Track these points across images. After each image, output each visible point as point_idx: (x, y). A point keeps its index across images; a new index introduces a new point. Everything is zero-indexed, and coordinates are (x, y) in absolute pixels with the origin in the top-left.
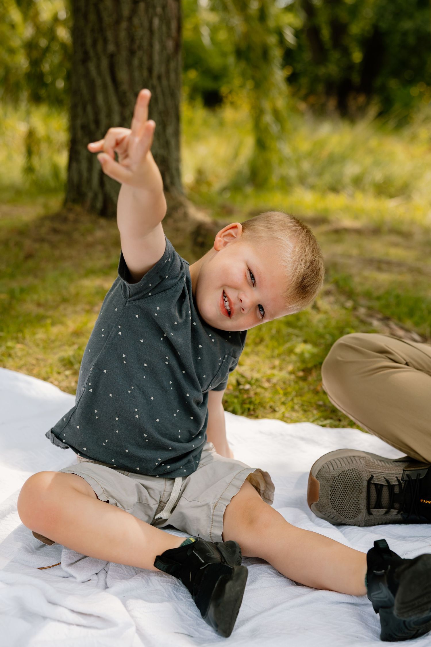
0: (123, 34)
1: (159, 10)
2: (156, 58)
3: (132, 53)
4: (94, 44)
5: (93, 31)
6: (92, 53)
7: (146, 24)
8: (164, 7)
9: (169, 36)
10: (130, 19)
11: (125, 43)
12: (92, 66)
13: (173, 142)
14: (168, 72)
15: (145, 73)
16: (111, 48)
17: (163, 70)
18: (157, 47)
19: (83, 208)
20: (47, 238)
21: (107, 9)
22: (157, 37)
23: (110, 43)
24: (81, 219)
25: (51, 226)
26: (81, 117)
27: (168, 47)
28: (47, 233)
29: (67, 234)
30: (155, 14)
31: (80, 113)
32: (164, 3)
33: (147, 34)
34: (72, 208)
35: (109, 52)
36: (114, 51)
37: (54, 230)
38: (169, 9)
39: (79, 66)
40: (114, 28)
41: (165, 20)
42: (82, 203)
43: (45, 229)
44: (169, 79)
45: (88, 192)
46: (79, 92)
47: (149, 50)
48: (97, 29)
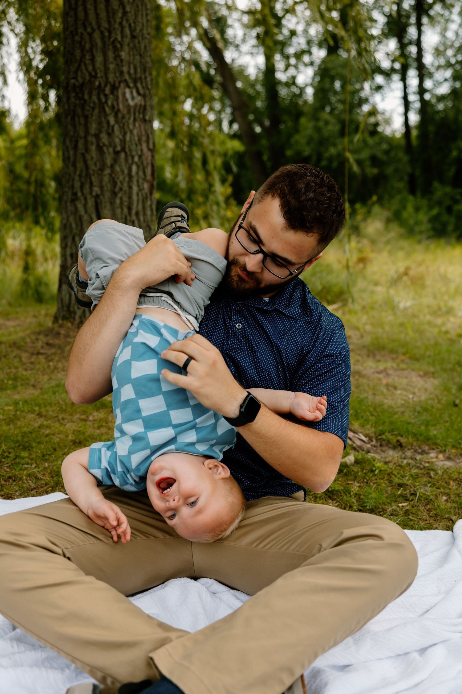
0: (106, 179)
1: (136, 159)
2: (135, 197)
3: (115, 194)
4: (82, 188)
5: (80, 176)
6: (79, 194)
7: (126, 172)
8: (140, 157)
9: (145, 179)
10: (112, 166)
11: (108, 186)
12: (80, 206)
14: (144, 208)
15: (126, 210)
16: (96, 190)
17: (140, 207)
18: (135, 189)
19: (72, 323)
20: (42, 351)
21: (92, 158)
22: (135, 180)
23: (95, 186)
24: (71, 333)
25: (45, 340)
26: (71, 248)
27: (143, 189)
28: (42, 347)
29: (60, 347)
30: (133, 162)
31: (69, 243)
32: (139, 153)
33: (127, 179)
34: (63, 324)
35: (94, 194)
36: (99, 193)
37: (48, 344)
38: (144, 158)
39: (68, 204)
40: (98, 174)
41: (141, 167)
42: (72, 320)
43: (40, 344)
44: (145, 214)
45: (77, 310)
46: (68, 225)
47: (128, 191)
48: (84, 174)
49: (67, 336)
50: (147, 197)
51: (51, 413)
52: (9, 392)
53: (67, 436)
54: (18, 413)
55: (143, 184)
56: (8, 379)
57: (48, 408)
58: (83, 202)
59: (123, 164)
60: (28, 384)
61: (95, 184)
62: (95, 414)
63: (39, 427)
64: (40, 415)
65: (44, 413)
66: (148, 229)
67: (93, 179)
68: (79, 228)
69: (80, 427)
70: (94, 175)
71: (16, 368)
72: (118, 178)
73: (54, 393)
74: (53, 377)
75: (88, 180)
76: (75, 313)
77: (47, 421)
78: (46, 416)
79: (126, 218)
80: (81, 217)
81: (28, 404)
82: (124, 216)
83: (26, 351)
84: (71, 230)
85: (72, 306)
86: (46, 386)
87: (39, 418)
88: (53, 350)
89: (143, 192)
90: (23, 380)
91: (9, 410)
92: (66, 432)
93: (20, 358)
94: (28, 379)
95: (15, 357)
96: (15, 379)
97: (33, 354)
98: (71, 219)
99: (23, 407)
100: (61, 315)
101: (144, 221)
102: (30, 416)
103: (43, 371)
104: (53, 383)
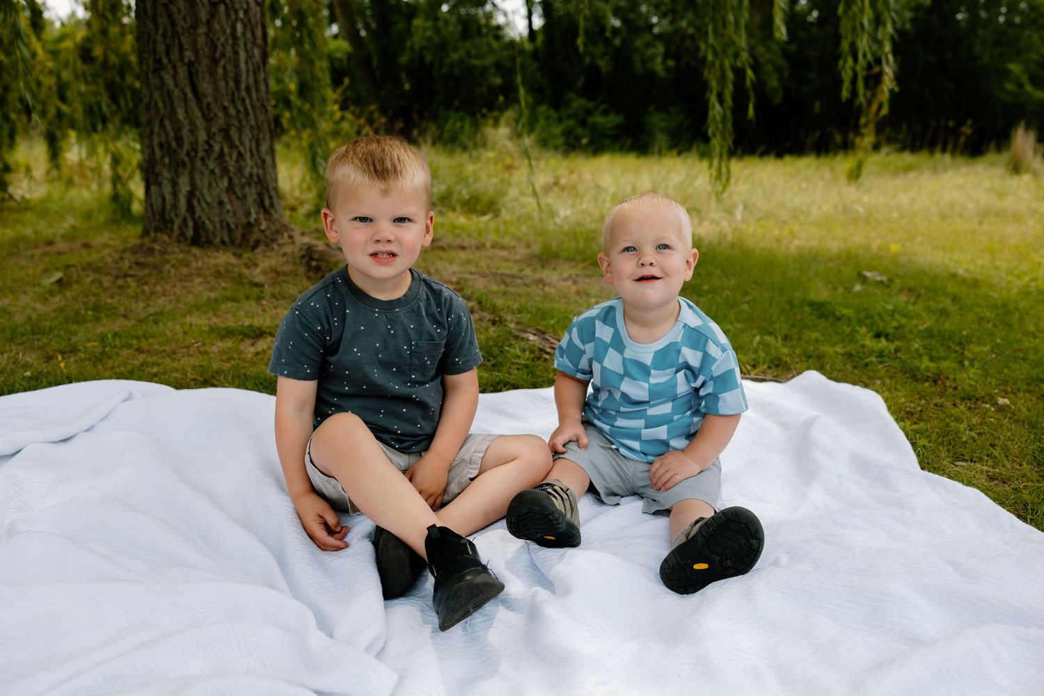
0: (201, 40)
1: (241, 14)
2: (243, 66)
3: (215, 61)
4: (168, 52)
5: (164, 36)
6: (165, 61)
7: (228, 31)
8: (246, 12)
10: (208, 23)
11: (204, 50)
12: (167, 77)
13: (268, 159)
14: (256, 82)
15: (232, 84)
16: (189, 55)
17: (251, 80)
18: (243, 55)
19: (170, 237)
20: (131, 273)
21: (179, 10)
22: (241, 42)
23: (187, 49)
24: (169, 249)
25: (133, 260)
26: (159, 135)
27: (253, 56)
28: (130, 268)
29: (155, 267)
30: (237, 19)
31: (156, 129)
32: (245, 6)
33: (230, 41)
34: (156, 237)
35: (186, 60)
36: (193, 59)
37: (137, 264)
38: (251, 14)
39: (150, 75)
40: (189, 33)
41: (248, 27)
42: (169, 232)
43: (127, 264)
44: (257, 90)
45: (175, 219)
46: (153, 103)
47: (232, 58)
48: (169, 34)
49: (164, 252)
50: (259, 68)
51: (156, 347)
52: (89, 325)
53: (186, 375)
54: (107, 349)
55: (252, 48)
56: (86, 310)
57: (151, 341)
58: (172, 72)
59: (224, 20)
60: (116, 315)
61: (186, 47)
62: (220, 344)
63: (142, 365)
64: (140, 350)
65: (146, 348)
66: (263, 109)
67: (183, 39)
68: (168, 107)
69: (202, 361)
70: (183, 34)
71: (95, 295)
72: (219, 39)
73: (156, 322)
74: (151, 303)
75: (176, 42)
76: (172, 222)
77: (151, 356)
78: (149, 351)
79: (233, 94)
80: (169, 93)
81: (121, 337)
82: (230, 92)
83: (107, 274)
84: (158, 111)
85: (167, 212)
86: (143, 315)
87: (139, 354)
88: (147, 271)
89: (253, 60)
90: (108, 310)
91: (94, 347)
92: (183, 370)
93: (100, 283)
94: (116, 308)
95: (92, 282)
96: (96, 308)
97: (117, 277)
98: (156, 95)
99: (114, 341)
100: (153, 226)
101: (258, 100)
102: (125, 352)
103: (136, 298)
104: (152, 310)
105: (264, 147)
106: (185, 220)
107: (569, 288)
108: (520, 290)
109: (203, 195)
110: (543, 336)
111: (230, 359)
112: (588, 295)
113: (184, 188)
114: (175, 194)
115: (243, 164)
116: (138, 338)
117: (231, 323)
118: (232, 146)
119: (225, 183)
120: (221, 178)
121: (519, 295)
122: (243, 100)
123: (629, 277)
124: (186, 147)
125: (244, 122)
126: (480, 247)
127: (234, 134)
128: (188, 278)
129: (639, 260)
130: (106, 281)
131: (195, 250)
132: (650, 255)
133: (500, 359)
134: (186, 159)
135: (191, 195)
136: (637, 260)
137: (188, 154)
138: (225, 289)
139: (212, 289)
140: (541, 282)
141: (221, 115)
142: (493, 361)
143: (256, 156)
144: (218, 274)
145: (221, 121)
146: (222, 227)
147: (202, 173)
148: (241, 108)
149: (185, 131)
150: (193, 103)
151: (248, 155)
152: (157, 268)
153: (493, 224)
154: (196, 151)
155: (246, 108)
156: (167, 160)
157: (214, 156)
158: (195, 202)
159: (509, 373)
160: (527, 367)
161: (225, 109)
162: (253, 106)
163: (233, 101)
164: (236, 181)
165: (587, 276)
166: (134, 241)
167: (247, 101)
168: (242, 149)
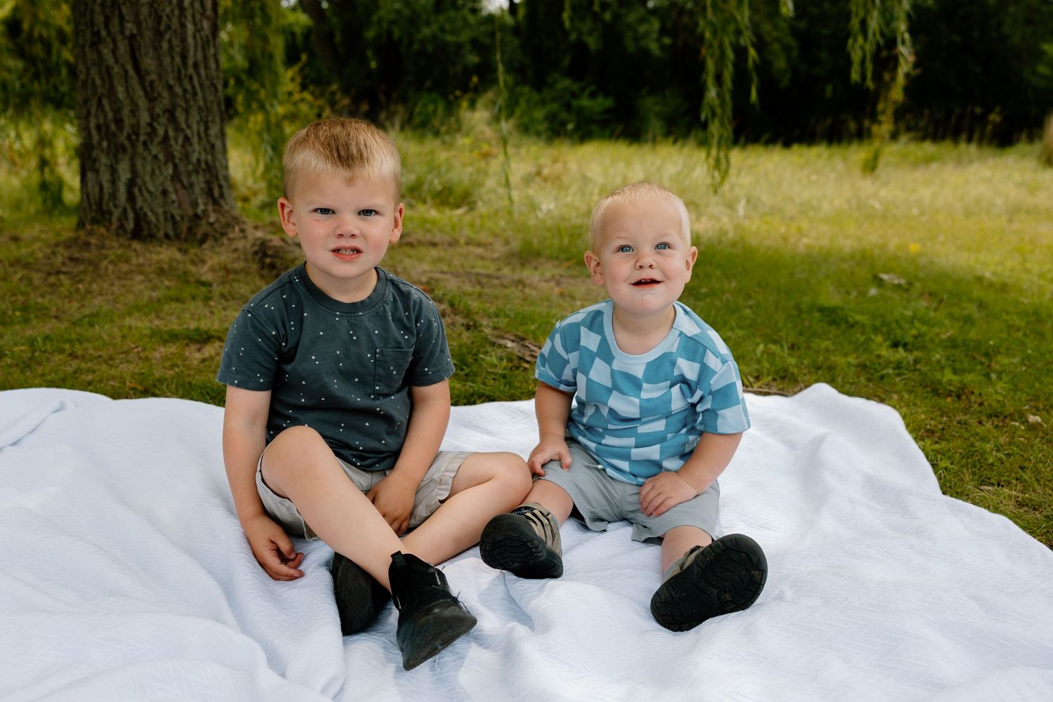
0: (144, 11)
2: (190, 40)
3: (159, 34)
4: (107, 24)
5: (103, 6)
6: (104, 33)
7: (175, 1)
11: (148, 21)
12: (106, 52)
13: (218, 144)
14: (205, 58)
15: (178, 59)
16: (130, 27)
17: (200, 55)
18: (190, 28)
19: (108, 229)
20: (64, 269)
22: (189, 13)
23: (128, 21)
24: (107, 243)
25: (66, 254)
26: (96, 116)
27: (202, 29)
28: (64, 264)
29: (91, 263)
31: (93, 110)
33: (177, 12)
34: (93, 230)
35: (127, 33)
36: (135, 31)
37: (71, 259)
39: (87, 49)
42: (107, 224)
43: (59, 259)
44: (207, 67)
45: (113, 209)
46: (90, 82)
47: (179, 31)
49: (101, 247)
50: (208, 42)
51: (91, 351)
52: (17, 327)
53: (124, 383)
54: (37, 354)
55: (201, 21)
56: (14, 311)
57: (85, 345)
58: (111, 46)
60: (47, 316)
61: (127, 18)
62: (162, 349)
63: (75, 372)
64: (73, 355)
65: (80, 353)
66: (213, 89)
67: (124, 10)
68: (107, 85)
69: (143, 368)
70: (125, 4)
71: (24, 294)
72: (163, 10)
73: (91, 325)
74: (86, 303)
75: (117, 13)
76: (110, 213)
77: (86, 362)
78: (83, 357)
79: (179, 71)
80: (108, 70)
81: (52, 340)
82: (176, 69)
83: (38, 271)
84: (95, 90)
85: (104, 203)
86: (77, 316)
87: (71, 360)
88: (82, 268)
89: (202, 33)
90: (38, 310)
91: (21, 351)
92: (121, 377)
93: (30, 280)
94: (46, 308)
95: (21, 279)
96: (25, 308)
97: (49, 274)
98: (94, 71)
99: (44, 345)
100: (89, 217)
101: (207, 78)
102: (57, 358)
103: (69, 297)
104: (87, 311)
105: (214, 131)
106: (125, 211)
107: (552, 289)
108: (497, 292)
109: (145, 183)
110: (523, 343)
111: (173, 366)
112: (573, 298)
113: (124, 175)
114: (113, 182)
115: (189, 149)
116: (71, 341)
117: (175, 326)
118: (178, 129)
119: (170, 170)
120: (166, 163)
121: (496, 297)
122: (191, 78)
123: (625, 281)
124: (127, 130)
125: (192, 103)
126: (453, 243)
127: (180, 115)
128: (127, 275)
129: (636, 262)
130: (37, 278)
131: (136, 245)
132: (649, 257)
133: (474, 368)
134: (127, 143)
135: (131, 184)
136: (633, 261)
137: (129, 137)
138: (168, 288)
139: (154, 288)
140: (520, 283)
141: (165, 94)
142: (467, 370)
143: (204, 141)
144: (161, 272)
145: (166, 100)
146: (166, 219)
147: (144, 159)
148: (188, 87)
149: (126, 112)
150: (134, 81)
151: (195, 140)
152: (94, 264)
153: (468, 219)
154: (137, 135)
155: (193, 87)
156: (105, 144)
157: (158, 139)
158: (136, 191)
159: (484, 384)
160: (504, 377)
161: (170, 88)
162: (201, 85)
163: (179, 79)
164: (182, 168)
165: (572, 277)
166: (68, 235)
167: (195, 79)
168: (188, 132)
